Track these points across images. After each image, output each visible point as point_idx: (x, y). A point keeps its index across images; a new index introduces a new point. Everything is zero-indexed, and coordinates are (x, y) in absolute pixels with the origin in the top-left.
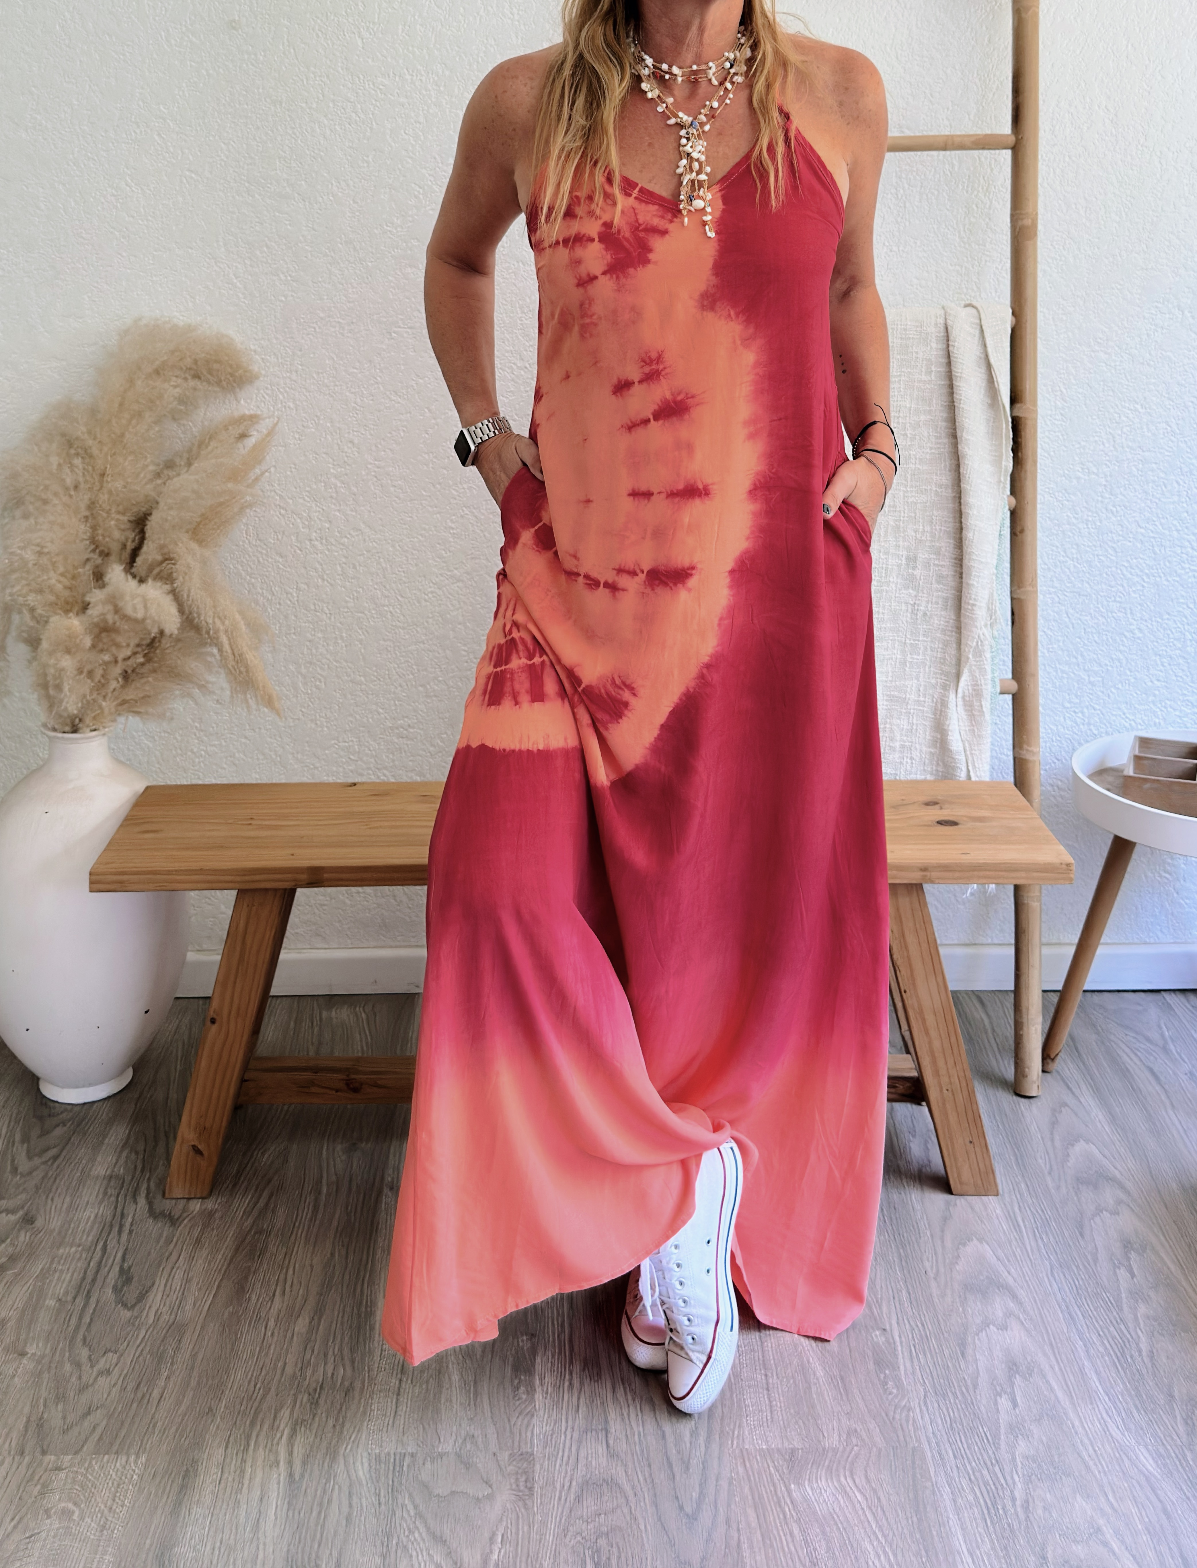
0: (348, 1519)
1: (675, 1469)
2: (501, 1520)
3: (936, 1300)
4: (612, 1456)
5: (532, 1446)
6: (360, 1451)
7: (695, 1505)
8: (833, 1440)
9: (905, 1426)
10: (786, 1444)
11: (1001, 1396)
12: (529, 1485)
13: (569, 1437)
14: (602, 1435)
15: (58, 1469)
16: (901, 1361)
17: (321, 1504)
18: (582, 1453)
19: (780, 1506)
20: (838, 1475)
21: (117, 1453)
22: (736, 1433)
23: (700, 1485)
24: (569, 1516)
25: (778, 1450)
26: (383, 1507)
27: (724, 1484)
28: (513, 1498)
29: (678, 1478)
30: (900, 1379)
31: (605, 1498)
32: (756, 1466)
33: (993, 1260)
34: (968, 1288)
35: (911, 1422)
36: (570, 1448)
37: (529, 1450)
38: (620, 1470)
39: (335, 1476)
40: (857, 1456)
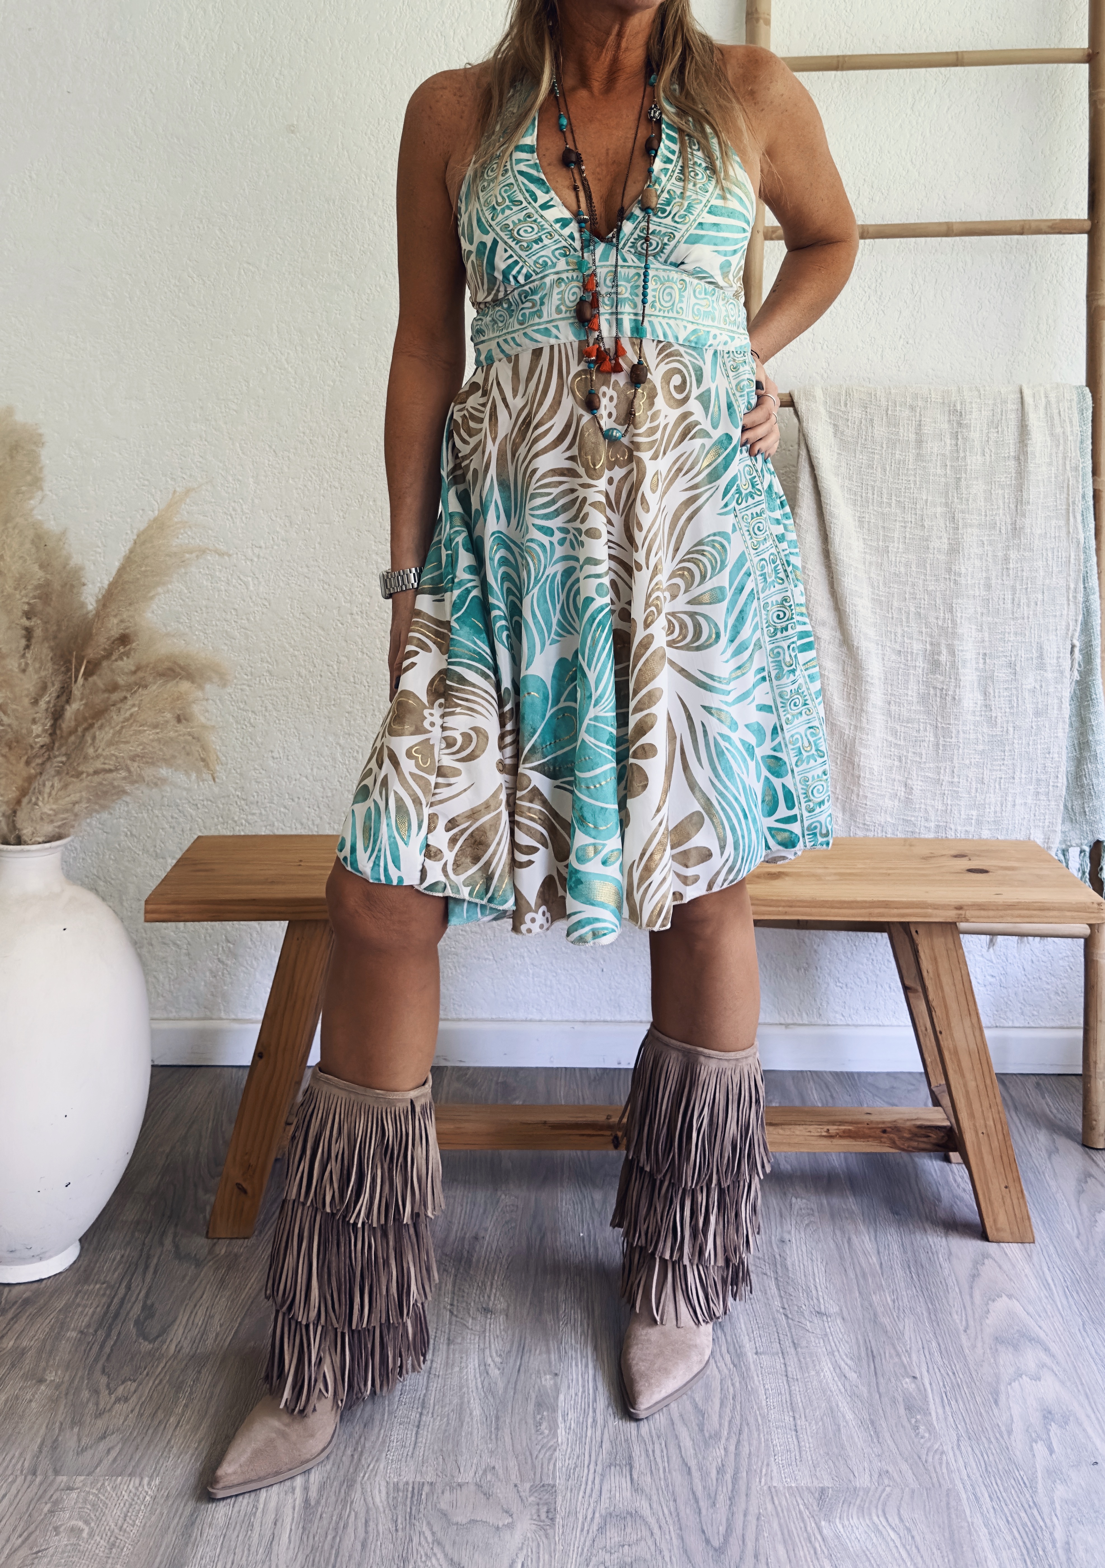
0: (364, 1545)
1: (701, 1504)
2: (521, 1549)
3: (967, 1351)
4: (636, 1490)
5: (554, 1478)
6: (377, 1479)
7: (722, 1540)
8: (863, 1481)
9: (938, 1466)
10: (816, 1483)
11: (1036, 1442)
12: (550, 1516)
13: (592, 1471)
14: (626, 1470)
15: (70, 1489)
16: (932, 1406)
17: (336, 1529)
18: (606, 1487)
19: (810, 1542)
20: (870, 1515)
21: (130, 1475)
22: (764, 1471)
23: (728, 1519)
24: (592, 1545)
25: (808, 1488)
26: (400, 1533)
27: (752, 1519)
28: (534, 1527)
29: (704, 1512)
30: (931, 1424)
31: (628, 1530)
32: (784, 1502)
33: (1023, 1315)
34: (998, 1340)
35: (944, 1465)
36: (593, 1482)
37: (551, 1482)
38: (645, 1504)
39: (352, 1503)
40: (889, 1496)
